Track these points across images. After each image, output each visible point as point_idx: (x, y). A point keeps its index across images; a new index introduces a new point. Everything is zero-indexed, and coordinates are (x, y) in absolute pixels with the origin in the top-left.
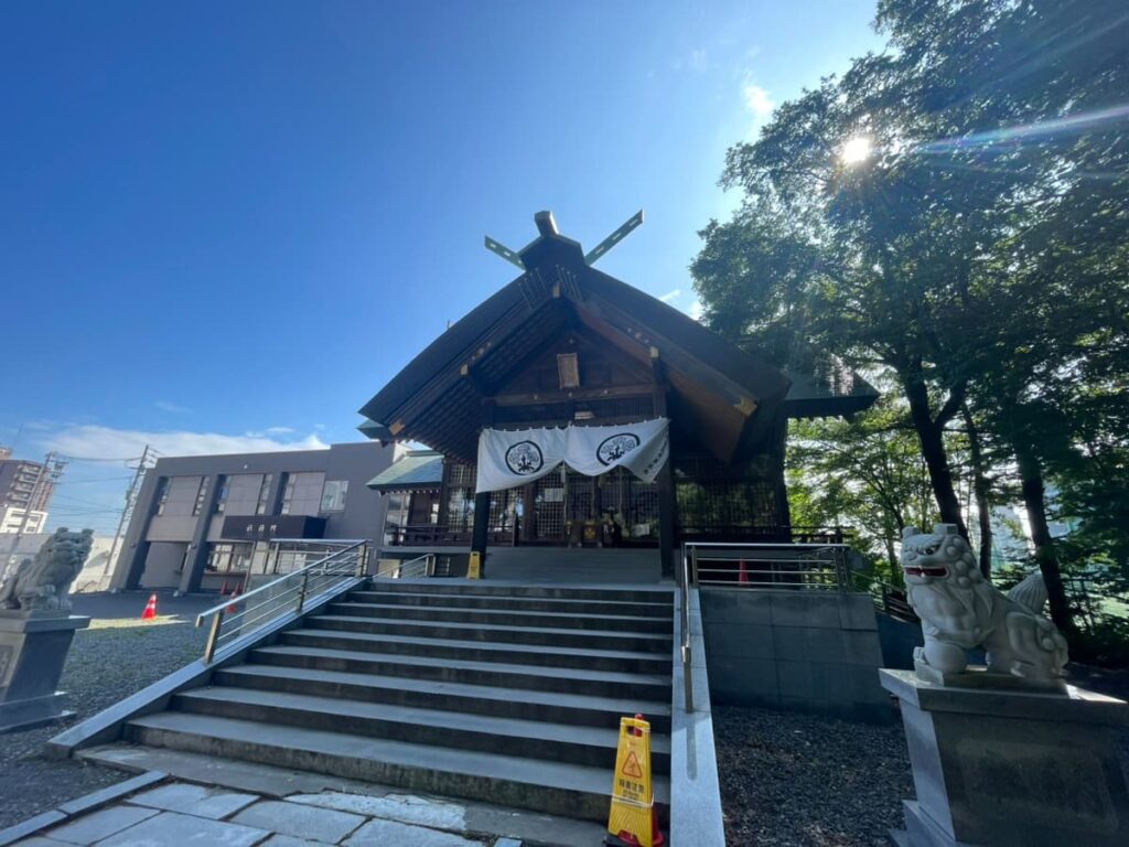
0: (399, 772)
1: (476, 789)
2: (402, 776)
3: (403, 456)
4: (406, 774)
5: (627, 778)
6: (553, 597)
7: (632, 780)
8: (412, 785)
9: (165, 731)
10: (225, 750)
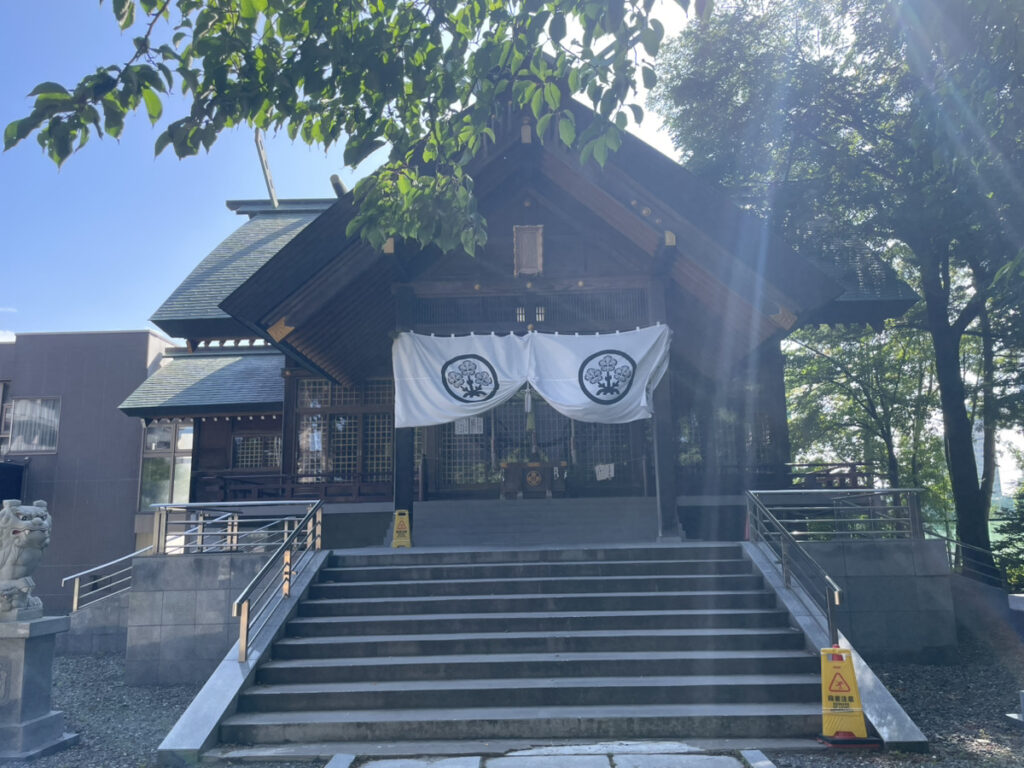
0: (595, 725)
1: (680, 728)
2: (599, 728)
3: (159, 357)
4: (603, 726)
5: (834, 694)
6: (596, 560)
7: (841, 694)
8: (611, 733)
9: (285, 726)
10: (377, 733)
